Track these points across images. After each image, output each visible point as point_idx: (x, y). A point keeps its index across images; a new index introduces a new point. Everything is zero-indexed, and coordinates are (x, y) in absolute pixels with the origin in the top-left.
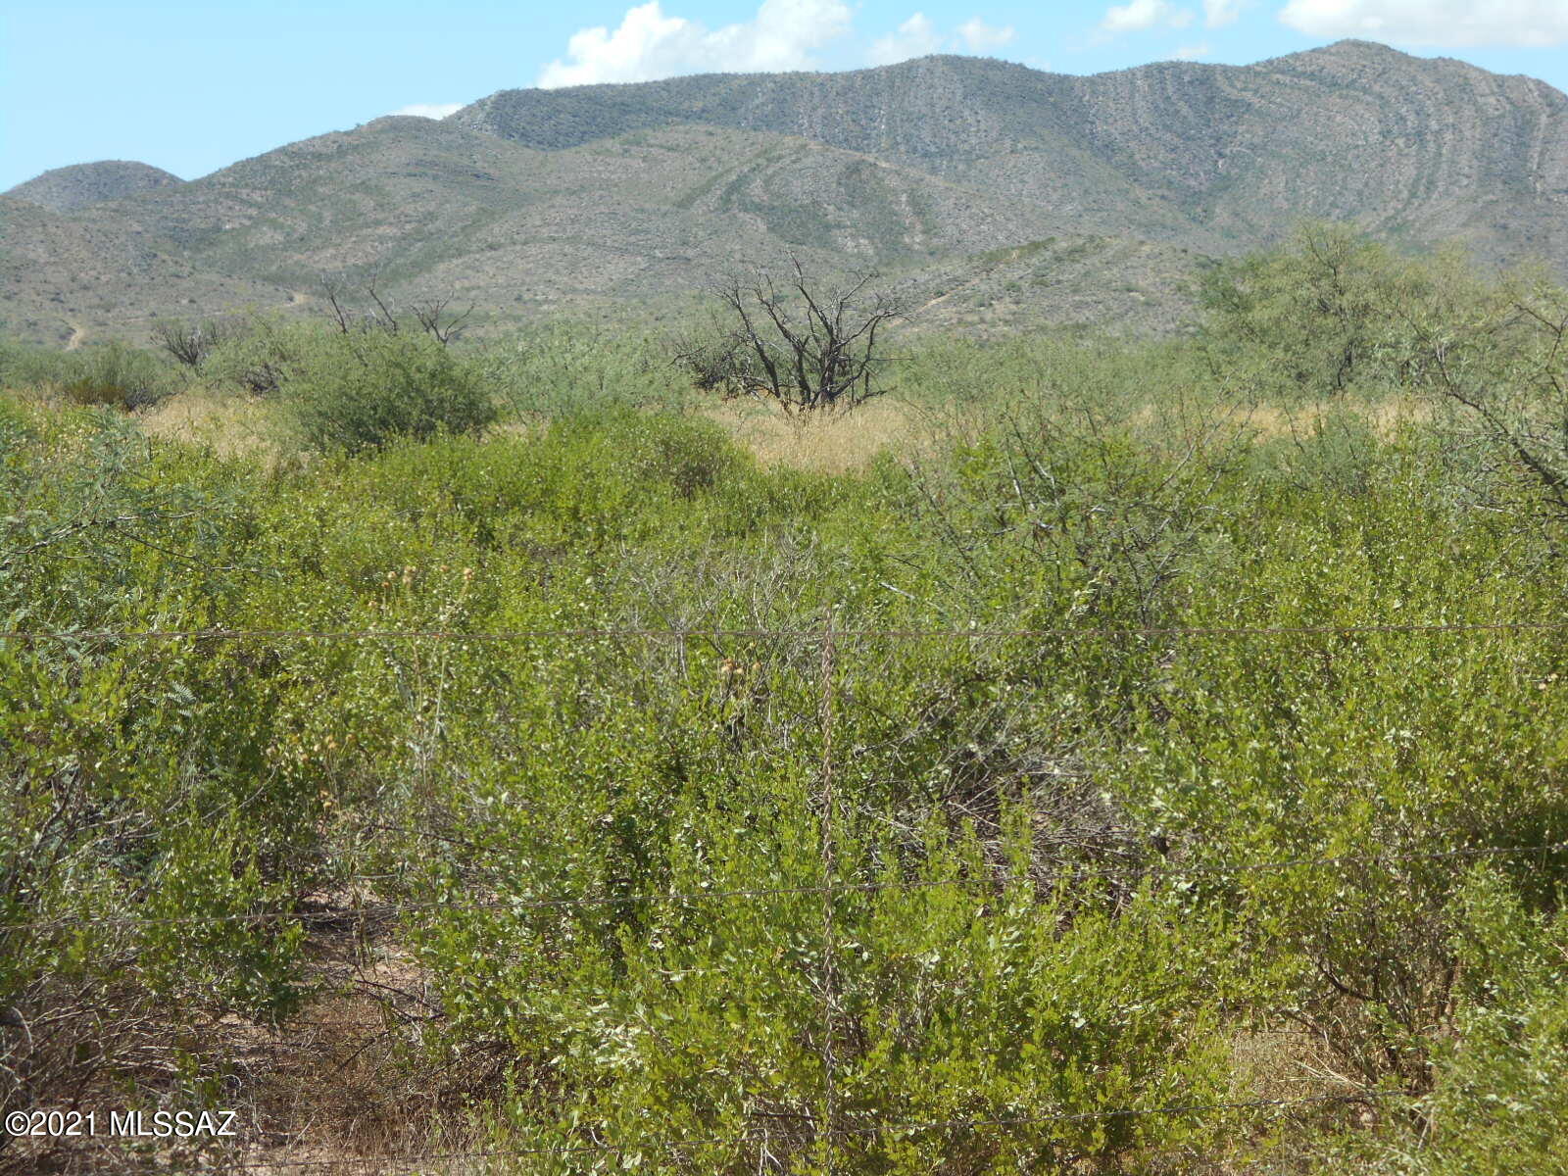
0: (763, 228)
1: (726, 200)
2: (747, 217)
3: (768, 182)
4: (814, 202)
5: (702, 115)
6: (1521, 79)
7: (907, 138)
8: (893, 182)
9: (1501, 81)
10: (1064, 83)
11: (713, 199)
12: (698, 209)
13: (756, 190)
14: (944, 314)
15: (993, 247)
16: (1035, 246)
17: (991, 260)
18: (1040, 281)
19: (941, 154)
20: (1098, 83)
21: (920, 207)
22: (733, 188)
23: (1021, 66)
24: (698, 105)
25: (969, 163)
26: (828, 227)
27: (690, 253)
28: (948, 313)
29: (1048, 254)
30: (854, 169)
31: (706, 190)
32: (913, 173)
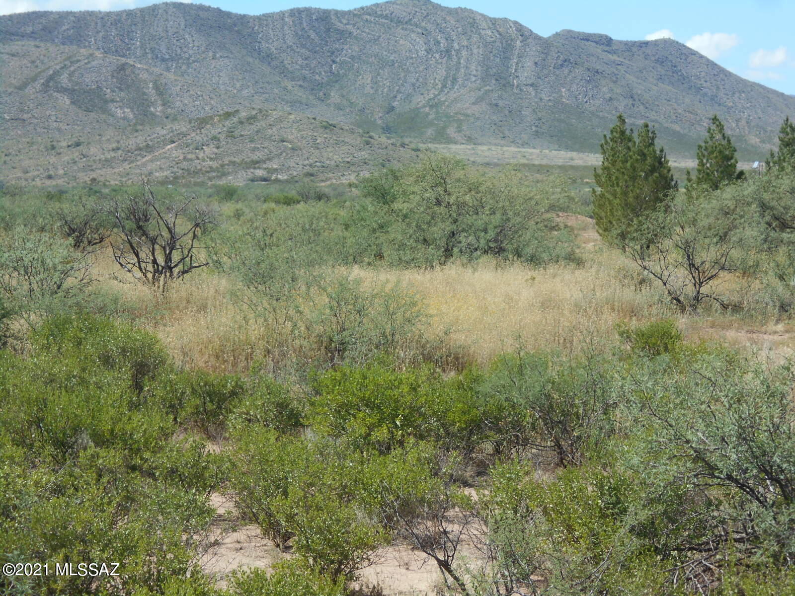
0: (68, 102)
1: (46, 85)
2: (59, 95)
3: (71, 75)
4: (98, 87)
5: (32, 35)
6: (505, 20)
7: (152, 50)
8: (144, 76)
9: (494, 22)
10: (243, 19)
11: (38, 85)
12: (29, 90)
13: (64, 79)
14: (175, 154)
15: (202, 115)
16: (228, 115)
17: (203, 122)
18: (230, 134)
19: (172, 59)
20: (264, 19)
21: (160, 90)
22: (51, 78)
23: (219, 10)
24: (29, 29)
25: (188, 65)
26: (106, 102)
27: (25, 116)
28: (178, 154)
29: (235, 120)
30: (122, 68)
31: (34, 79)
32: (157, 70)
